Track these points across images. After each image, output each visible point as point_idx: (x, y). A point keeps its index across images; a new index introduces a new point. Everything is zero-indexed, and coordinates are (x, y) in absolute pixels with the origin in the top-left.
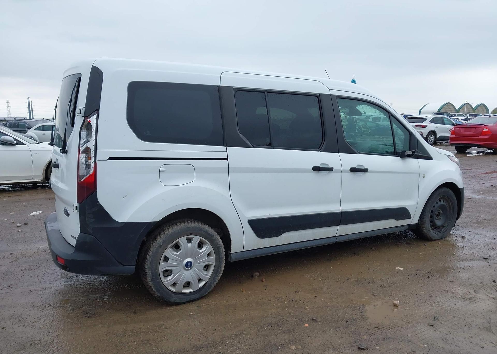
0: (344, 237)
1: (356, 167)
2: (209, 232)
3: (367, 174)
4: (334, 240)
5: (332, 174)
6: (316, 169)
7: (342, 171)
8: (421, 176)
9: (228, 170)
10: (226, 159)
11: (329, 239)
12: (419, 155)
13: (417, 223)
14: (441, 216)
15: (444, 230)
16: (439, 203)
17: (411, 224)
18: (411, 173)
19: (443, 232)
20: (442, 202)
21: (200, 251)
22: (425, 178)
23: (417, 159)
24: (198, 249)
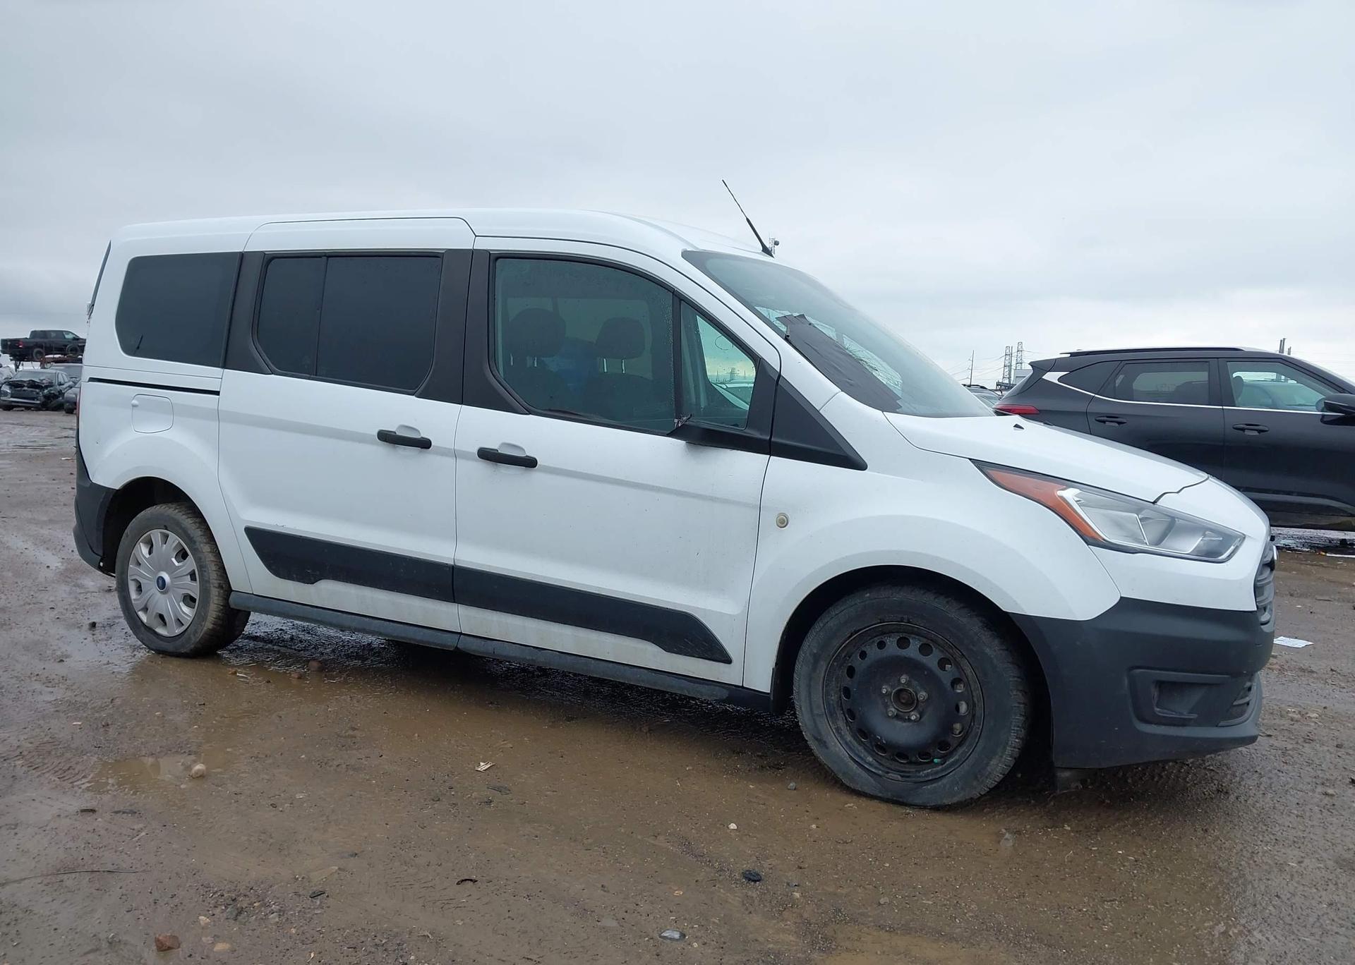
0: (483, 643)
1: (496, 448)
2: (189, 532)
3: (534, 475)
4: (450, 642)
5: (426, 457)
6: (387, 438)
7: (456, 454)
8: (769, 519)
9: (218, 415)
10: (217, 393)
11: (439, 634)
12: (776, 443)
13: (769, 692)
14: (923, 710)
15: (928, 775)
16: (892, 647)
17: (742, 687)
18: (713, 499)
19: (922, 780)
20: (912, 651)
21: (176, 564)
22: (787, 527)
23: (768, 456)
24: (173, 560)
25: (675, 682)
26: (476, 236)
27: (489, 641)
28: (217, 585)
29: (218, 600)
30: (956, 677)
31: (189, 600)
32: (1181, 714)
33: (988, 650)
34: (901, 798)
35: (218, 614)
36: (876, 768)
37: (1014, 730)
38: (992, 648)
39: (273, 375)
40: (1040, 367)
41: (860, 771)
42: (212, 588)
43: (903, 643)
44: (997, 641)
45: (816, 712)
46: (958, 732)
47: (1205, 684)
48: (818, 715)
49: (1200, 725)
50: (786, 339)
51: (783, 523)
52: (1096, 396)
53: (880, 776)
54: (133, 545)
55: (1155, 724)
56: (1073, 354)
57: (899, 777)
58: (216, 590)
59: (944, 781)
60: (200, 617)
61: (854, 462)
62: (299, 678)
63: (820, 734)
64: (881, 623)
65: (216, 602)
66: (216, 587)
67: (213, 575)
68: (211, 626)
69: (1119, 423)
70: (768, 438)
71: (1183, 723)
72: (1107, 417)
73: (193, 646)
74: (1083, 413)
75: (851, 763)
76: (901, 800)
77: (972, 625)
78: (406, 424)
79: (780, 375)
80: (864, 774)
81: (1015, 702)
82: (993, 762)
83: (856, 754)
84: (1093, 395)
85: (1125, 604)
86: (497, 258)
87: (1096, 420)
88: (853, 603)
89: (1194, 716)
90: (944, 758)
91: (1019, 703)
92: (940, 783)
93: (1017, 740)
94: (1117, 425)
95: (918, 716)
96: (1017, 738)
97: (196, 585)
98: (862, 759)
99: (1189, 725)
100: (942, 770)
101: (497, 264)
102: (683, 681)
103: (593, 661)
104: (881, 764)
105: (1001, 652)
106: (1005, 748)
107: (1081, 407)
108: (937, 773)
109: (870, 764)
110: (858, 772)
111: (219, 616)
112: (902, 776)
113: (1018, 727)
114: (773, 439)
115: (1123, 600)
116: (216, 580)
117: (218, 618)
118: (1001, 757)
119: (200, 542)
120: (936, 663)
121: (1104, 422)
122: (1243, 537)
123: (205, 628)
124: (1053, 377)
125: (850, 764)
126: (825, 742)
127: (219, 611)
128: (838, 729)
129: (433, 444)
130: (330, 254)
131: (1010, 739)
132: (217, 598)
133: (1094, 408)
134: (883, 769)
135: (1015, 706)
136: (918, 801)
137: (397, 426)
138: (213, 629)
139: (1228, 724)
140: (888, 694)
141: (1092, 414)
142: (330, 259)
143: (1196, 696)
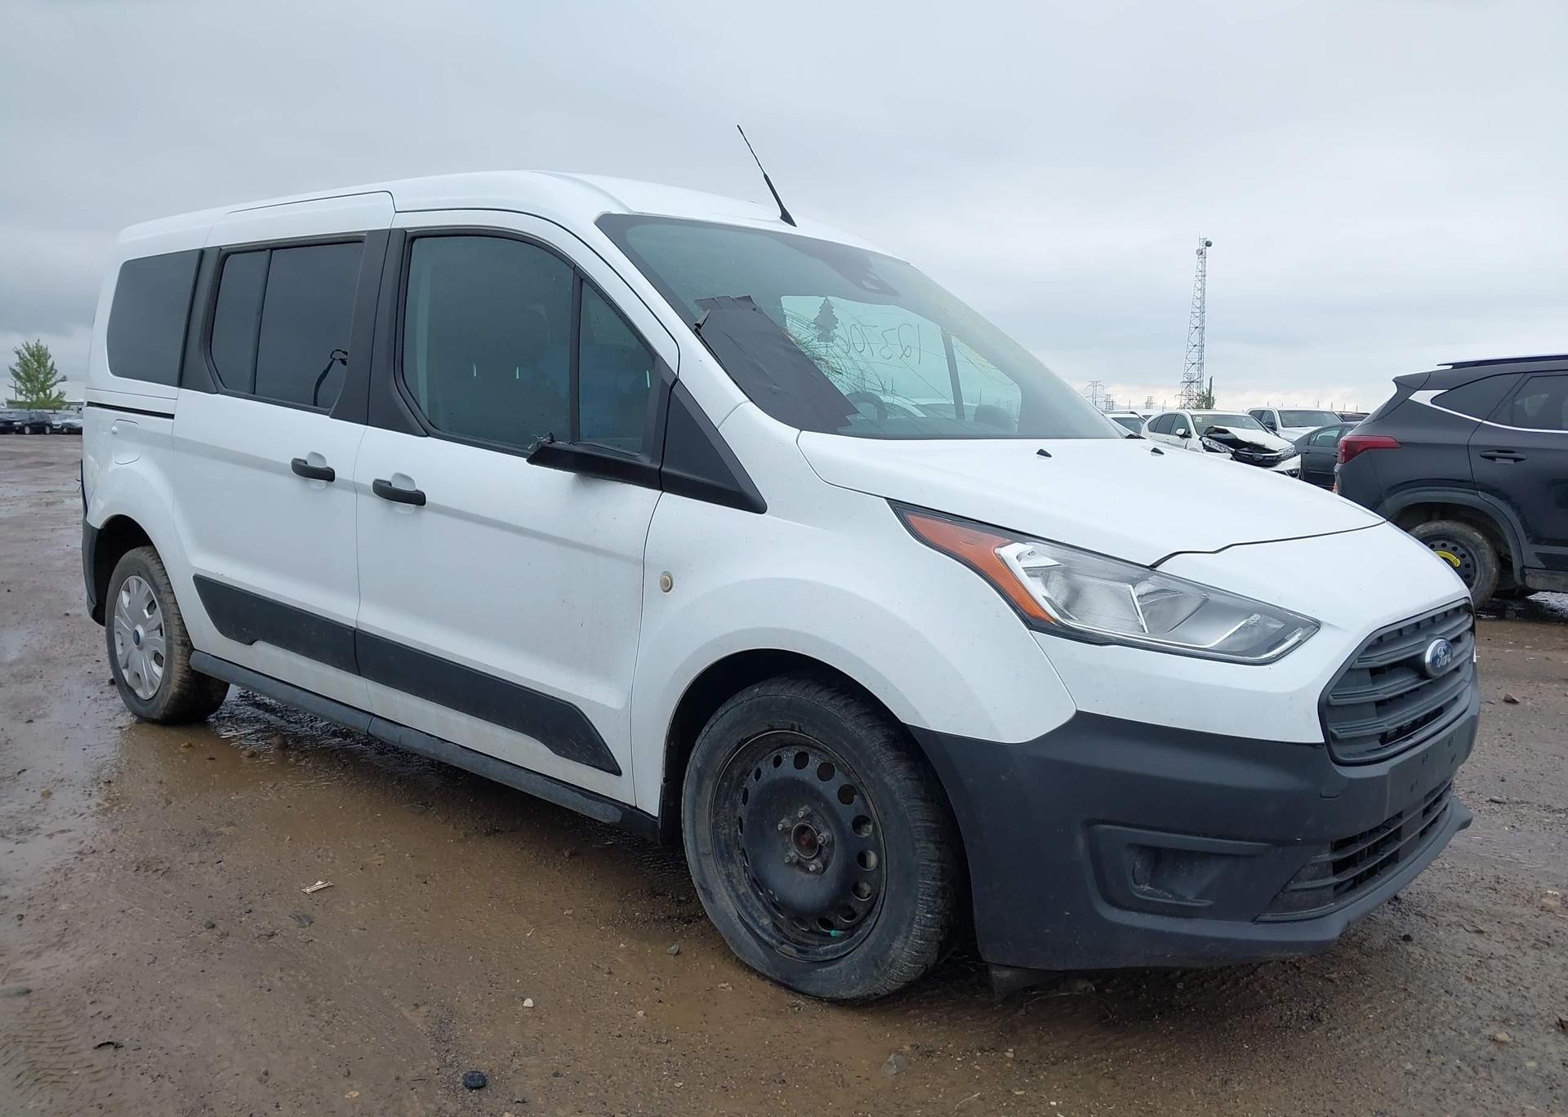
0: (392, 728)
1: (389, 480)
4: (363, 724)
5: (330, 492)
6: (299, 468)
7: (356, 488)
9: (173, 443)
10: (172, 416)
11: (354, 713)
12: (666, 474)
13: (657, 816)
14: (828, 856)
15: (826, 953)
16: (788, 767)
17: (636, 808)
18: (594, 550)
19: (820, 959)
20: (809, 773)
21: (147, 616)
22: (671, 591)
23: (660, 492)
24: (145, 611)
25: (569, 793)
26: (396, 212)
27: (398, 727)
28: (179, 642)
29: (181, 659)
30: (861, 814)
31: (157, 658)
32: (1183, 898)
33: (887, 779)
34: (792, 982)
35: (182, 675)
36: (770, 935)
37: (922, 899)
38: (894, 777)
39: (218, 395)
40: (1406, 385)
41: (749, 938)
42: (175, 646)
43: (801, 761)
44: (902, 767)
45: (701, 850)
46: (866, 895)
47: (1229, 855)
48: (704, 854)
49: (1219, 917)
50: (697, 330)
51: (668, 586)
52: (1485, 422)
53: (772, 947)
54: (117, 594)
55: (1135, 911)
56: (1456, 366)
57: (794, 950)
58: (179, 647)
59: (842, 964)
60: (167, 678)
61: (751, 502)
62: (250, 756)
63: (705, 881)
64: (770, 730)
65: (179, 662)
66: (179, 645)
67: (176, 631)
68: (176, 690)
69: (1516, 460)
70: (658, 467)
71: (1187, 913)
72: (1499, 451)
73: (162, 712)
74: (1462, 446)
75: (740, 926)
76: (790, 984)
77: (873, 741)
78: (317, 452)
79: (677, 380)
80: (753, 942)
81: (924, 855)
82: (897, 945)
83: (750, 914)
84: (1480, 421)
85: (1083, 723)
86: (413, 239)
87: (1482, 456)
88: (740, 701)
89: (1207, 903)
90: (851, 930)
91: (931, 861)
92: (836, 967)
93: (929, 916)
94: (1512, 462)
95: (821, 865)
96: (928, 913)
97: (163, 640)
98: (755, 920)
99: (1197, 917)
100: (844, 948)
101: (414, 245)
102: (577, 794)
103: (491, 761)
104: (779, 930)
105: (908, 782)
106: (911, 925)
107: (1460, 437)
108: (836, 951)
109: (764, 930)
110: (746, 939)
111: (186, 679)
112: (799, 951)
113: (929, 896)
114: (663, 469)
115: (1080, 716)
116: (178, 636)
117: (183, 680)
118: (907, 937)
119: (165, 592)
120: (835, 791)
121: (1493, 458)
122: (1316, 625)
123: (171, 692)
124: (1423, 397)
125: (738, 926)
126: (711, 893)
127: (182, 673)
128: (729, 876)
129: (337, 475)
130: (275, 246)
131: (917, 912)
132: (179, 657)
133: (1479, 439)
134: (778, 937)
135: (924, 865)
136: (811, 989)
137: (308, 453)
138: (180, 694)
139: (1295, 918)
140: (786, 831)
141: (1477, 447)
142: (274, 252)
143: (1211, 873)
